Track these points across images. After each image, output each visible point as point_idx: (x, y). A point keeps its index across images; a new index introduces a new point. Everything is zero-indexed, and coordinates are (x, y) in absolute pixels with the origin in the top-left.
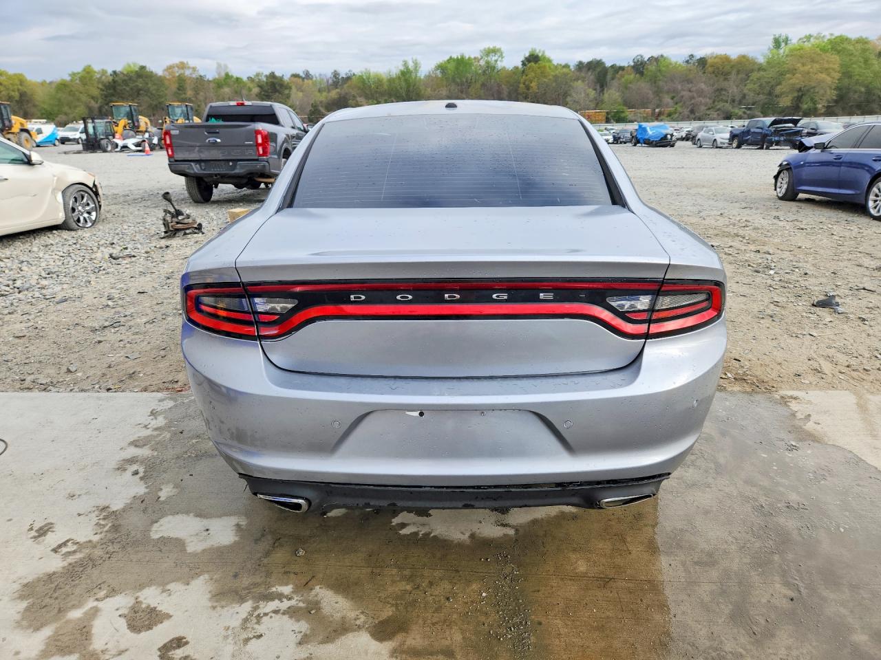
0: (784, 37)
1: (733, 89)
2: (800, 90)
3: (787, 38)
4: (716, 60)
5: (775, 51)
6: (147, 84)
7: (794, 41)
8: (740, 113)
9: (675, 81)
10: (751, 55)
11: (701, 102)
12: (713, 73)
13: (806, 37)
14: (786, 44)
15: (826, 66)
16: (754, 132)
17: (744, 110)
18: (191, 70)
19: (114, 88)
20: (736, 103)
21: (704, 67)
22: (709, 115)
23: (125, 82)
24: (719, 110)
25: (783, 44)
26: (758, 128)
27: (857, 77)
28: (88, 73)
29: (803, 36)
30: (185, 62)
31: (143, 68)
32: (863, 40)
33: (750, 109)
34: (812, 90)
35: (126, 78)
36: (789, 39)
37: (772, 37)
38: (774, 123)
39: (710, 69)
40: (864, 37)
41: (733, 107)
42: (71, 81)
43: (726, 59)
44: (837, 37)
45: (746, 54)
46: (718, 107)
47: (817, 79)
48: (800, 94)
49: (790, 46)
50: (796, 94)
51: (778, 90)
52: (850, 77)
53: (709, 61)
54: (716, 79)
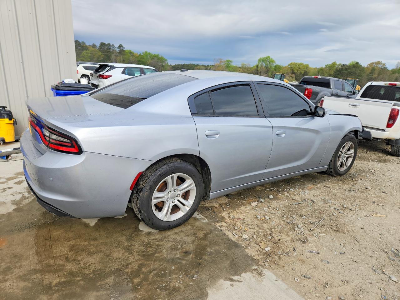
6: (356, 70)
18: (382, 65)
19: (340, 72)
23: (346, 69)
28: (333, 65)
30: (381, 61)
31: (357, 63)
35: (347, 67)
42: (325, 68)
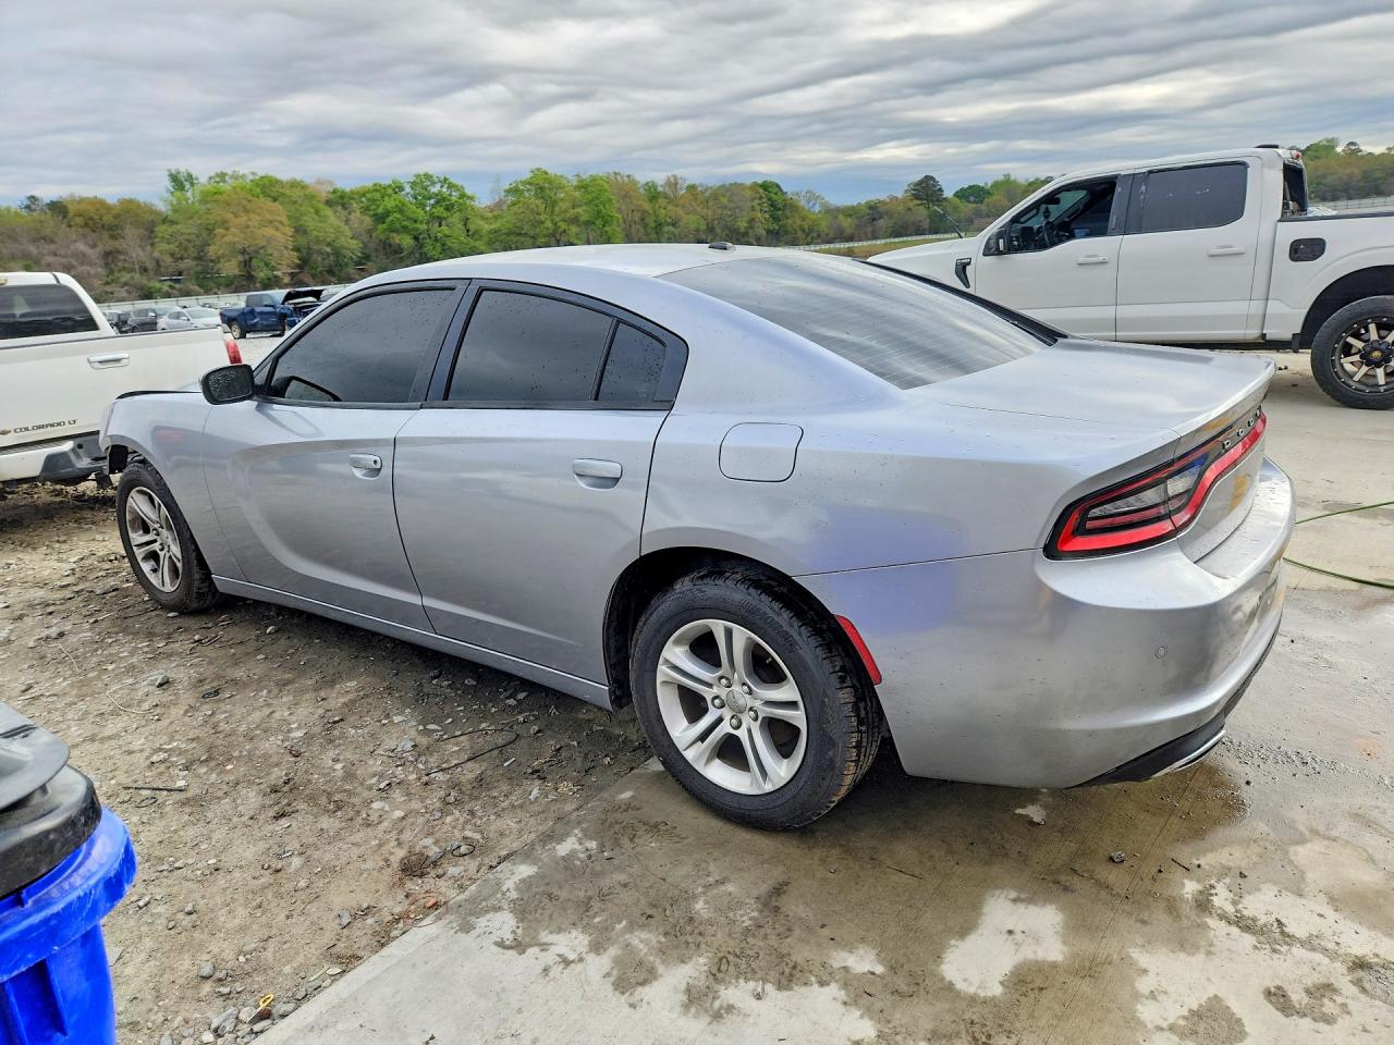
0: (185, 174)
1: (138, 253)
2: (244, 252)
3: (190, 175)
4: (83, 206)
5: (178, 194)
7: (203, 180)
8: (165, 288)
9: (19, 239)
10: (141, 199)
11: (89, 273)
12: (86, 224)
13: (217, 175)
14: (192, 184)
15: (269, 217)
16: (262, 313)
17: (169, 283)
20: (151, 273)
21: (64, 217)
22: (112, 293)
24: (126, 284)
25: (187, 185)
26: (266, 306)
27: (315, 233)
29: (213, 174)
32: (298, 183)
33: (178, 281)
34: (262, 251)
36: (194, 176)
37: (167, 173)
38: (289, 297)
39: (79, 220)
40: (298, 179)
41: (149, 280)
43: (99, 204)
44: (262, 178)
45: (133, 197)
46: (123, 280)
47: (264, 236)
48: (247, 257)
49: (198, 189)
50: (241, 258)
51: (212, 251)
52: (305, 232)
53: (70, 207)
54: (95, 235)
